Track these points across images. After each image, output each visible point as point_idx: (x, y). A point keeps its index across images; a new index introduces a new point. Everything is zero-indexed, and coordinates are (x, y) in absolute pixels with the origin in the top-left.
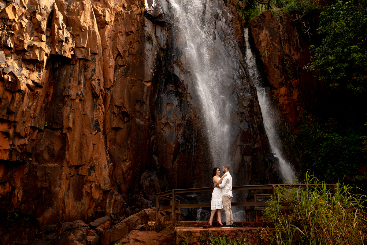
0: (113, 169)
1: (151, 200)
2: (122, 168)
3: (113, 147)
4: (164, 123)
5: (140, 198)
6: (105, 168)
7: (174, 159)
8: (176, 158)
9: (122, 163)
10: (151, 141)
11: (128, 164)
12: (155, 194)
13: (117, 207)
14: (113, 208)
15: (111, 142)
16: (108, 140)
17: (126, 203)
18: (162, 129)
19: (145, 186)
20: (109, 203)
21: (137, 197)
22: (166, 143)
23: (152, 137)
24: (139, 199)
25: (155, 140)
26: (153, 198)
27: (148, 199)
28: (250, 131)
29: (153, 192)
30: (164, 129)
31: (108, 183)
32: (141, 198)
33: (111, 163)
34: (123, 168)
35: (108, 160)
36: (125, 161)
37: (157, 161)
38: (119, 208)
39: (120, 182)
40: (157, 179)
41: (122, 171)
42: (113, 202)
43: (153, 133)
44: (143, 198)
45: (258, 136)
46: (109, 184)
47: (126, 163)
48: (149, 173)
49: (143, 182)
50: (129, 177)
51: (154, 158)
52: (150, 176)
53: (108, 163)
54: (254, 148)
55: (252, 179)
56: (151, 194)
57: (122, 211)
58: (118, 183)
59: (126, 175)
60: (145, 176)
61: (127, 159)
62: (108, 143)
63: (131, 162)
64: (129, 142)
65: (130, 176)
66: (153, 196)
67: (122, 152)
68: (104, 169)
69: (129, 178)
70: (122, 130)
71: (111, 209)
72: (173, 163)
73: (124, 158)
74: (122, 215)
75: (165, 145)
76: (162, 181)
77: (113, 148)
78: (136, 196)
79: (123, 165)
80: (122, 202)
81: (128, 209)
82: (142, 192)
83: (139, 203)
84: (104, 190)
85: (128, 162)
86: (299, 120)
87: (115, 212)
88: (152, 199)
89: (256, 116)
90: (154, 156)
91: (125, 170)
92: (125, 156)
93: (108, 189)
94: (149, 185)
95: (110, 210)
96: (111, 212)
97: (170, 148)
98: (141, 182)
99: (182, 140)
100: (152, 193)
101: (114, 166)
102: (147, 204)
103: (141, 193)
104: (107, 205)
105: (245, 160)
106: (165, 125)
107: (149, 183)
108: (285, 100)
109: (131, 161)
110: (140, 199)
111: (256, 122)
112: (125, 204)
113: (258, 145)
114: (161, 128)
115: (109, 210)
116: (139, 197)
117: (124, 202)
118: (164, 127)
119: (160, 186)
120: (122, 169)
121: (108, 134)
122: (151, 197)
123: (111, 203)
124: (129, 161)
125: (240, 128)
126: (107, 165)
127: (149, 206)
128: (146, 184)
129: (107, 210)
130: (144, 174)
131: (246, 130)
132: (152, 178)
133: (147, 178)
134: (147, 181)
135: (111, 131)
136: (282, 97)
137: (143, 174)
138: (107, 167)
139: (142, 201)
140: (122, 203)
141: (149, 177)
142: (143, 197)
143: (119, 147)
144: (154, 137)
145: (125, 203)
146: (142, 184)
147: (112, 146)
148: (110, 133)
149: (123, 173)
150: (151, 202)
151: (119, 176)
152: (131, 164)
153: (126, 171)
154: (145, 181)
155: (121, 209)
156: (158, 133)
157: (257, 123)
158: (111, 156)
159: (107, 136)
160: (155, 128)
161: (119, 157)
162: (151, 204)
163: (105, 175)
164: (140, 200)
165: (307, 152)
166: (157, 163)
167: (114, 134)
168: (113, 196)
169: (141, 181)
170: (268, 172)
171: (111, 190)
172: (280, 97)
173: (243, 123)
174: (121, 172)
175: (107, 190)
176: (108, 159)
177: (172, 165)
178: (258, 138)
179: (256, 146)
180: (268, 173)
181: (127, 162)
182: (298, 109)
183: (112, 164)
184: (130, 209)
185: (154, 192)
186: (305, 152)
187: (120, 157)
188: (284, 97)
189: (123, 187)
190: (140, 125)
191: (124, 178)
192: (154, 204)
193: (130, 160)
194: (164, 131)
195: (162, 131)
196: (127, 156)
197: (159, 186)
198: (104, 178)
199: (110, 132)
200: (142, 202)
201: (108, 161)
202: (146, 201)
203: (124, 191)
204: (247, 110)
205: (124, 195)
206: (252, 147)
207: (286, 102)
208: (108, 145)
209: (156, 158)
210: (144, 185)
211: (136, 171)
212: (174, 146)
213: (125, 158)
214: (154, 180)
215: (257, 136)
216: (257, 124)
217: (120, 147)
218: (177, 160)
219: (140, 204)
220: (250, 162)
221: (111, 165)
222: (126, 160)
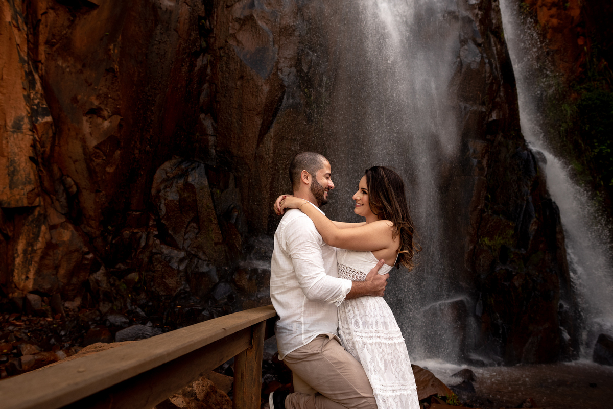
0: (54, 138)
1: (184, 249)
2: (84, 135)
3: (60, 63)
4: (240, 19)
5: (147, 239)
6: (17, 127)
7: (265, 128)
8: (268, 128)
9: (85, 119)
10: (196, 69)
11: (106, 124)
12: (196, 231)
13: (57, 267)
14: (38, 272)
15: (54, 49)
16: (42, 39)
17: (91, 256)
18: (234, 36)
19: (167, 205)
20: (25, 252)
21: (138, 236)
22: (242, 77)
23: (201, 57)
24: (143, 244)
25: (209, 71)
26: (188, 242)
27: (173, 245)
28: (485, 72)
29: (189, 223)
30: (240, 36)
31: (24, 184)
32: (151, 242)
33: (44, 116)
34: (88, 136)
35: (36, 105)
36: (95, 112)
37: (210, 131)
38: (62, 271)
39: (76, 184)
40: (206, 183)
41: (85, 147)
42: (39, 252)
43: (204, 44)
44: (158, 242)
45: (502, 89)
46: (29, 188)
47: (100, 120)
48: (181, 163)
49: (159, 191)
50: (108, 169)
51: (203, 122)
52: (185, 174)
53: (34, 114)
54: (491, 119)
55: (486, 206)
56: (184, 230)
57: (74, 280)
58: (71, 187)
59: (99, 161)
60: (166, 173)
61: (102, 106)
62: (42, 49)
63: (117, 119)
64: (114, 50)
65: (114, 167)
66: (191, 235)
67: (87, 82)
68: (13, 132)
69: (109, 173)
70: (95, 12)
71: (31, 275)
72: (260, 140)
73: (92, 103)
74: (75, 296)
75: (239, 83)
76: (222, 191)
77: (57, 67)
78: (134, 234)
79: (86, 127)
80: (77, 250)
81: (99, 275)
82: (154, 220)
83: (141, 257)
84: (5, 206)
85: (110, 117)
86: (581, 69)
87: (47, 286)
88: (186, 245)
89: (495, 39)
90: (202, 116)
91: (93, 142)
92: (98, 96)
93: (25, 203)
94: (180, 201)
95: (27, 278)
96: (30, 285)
97: (253, 95)
98: (153, 191)
99: (292, 77)
100: (186, 228)
101: (58, 125)
102: (170, 261)
103: (151, 223)
104: (18, 261)
105: (472, 151)
106: (244, 24)
107: (180, 195)
108: (552, 16)
109: (119, 118)
110: (147, 243)
111: (495, 52)
112: (87, 259)
113: (501, 114)
114: (231, 31)
115: (24, 277)
116: (144, 236)
117: (86, 250)
118: (240, 29)
119: (215, 207)
120: (83, 141)
121: (43, 19)
122: (185, 240)
123: (34, 251)
124: (114, 114)
125: (459, 59)
126: (26, 120)
127: (175, 266)
128: (170, 198)
129: (16, 278)
130: (167, 165)
131: (474, 66)
132: (190, 179)
133: (174, 178)
134: (174, 189)
135: (52, 8)
136: (545, 9)
137: (163, 167)
138: (26, 125)
139: (151, 252)
140: (76, 254)
141: (180, 176)
142: (155, 236)
143: (79, 67)
144: (205, 59)
145: (88, 253)
146: (158, 196)
147: (56, 60)
148: (52, 15)
149: (85, 153)
150: (182, 254)
151: (75, 161)
152: (120, 125)
153: (96, 147)
154: (166, 187)
155: (71, 274)
156: (221, 48)
157: (497, 55)
158: (49, 93)
159: (41, 26)
160: (211, 30)
161: (75, 100)
162: (181, 261)
163: (15, 154)
164: (144, 247)
165: (601, 150)
166: (212, 139)
167: (67, 23)
168: (43, 228)
169: (155, 185)
170: (530, 188)
171: (38, 209)
172: (541, 7)
173: (466, 47)
174: (80, 150)
175: (20, 205)
176: (36, 101)
177: (258, 145)
178: (502, 94)
179: (494, 116)
180: (529, 191)
181: (104, 118)
182: (580, 42)
183: (49, 119)
184: (108, 275)
185: (195, 225)
186: (596, 148)
187: (79, 97)
188: (549, 9)
189: (89, 201)
190: (161, 8)
191: (91, 172)
192: (190, 261)
193: (116, 112)
194: (238, 42)
195: (231, 42)
196: (106, 96)
197: (211, 205)
198: (12, 162)
199: (51, 11)
200: (152, 254)
201: (32, 109)
202: (166, 250)
203: (92, 214)
204: (477, 15)
205: (91, 227)
206: (487, 118)
207: (555, 21)
208: (42, 57)
209: (208, 123)
210: (163, 202)
211: (137, 151)
212: (266, 88)
213: (96, 103)
214: (196, 186)
215: (498, 90)
216: (498, 58)
217: (84, 66)
218: (272, 132)
219: (146, 260)
220: (483, 157)
221: (47, 122)
222: (101, 109)
